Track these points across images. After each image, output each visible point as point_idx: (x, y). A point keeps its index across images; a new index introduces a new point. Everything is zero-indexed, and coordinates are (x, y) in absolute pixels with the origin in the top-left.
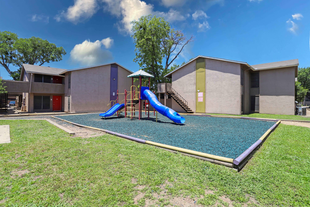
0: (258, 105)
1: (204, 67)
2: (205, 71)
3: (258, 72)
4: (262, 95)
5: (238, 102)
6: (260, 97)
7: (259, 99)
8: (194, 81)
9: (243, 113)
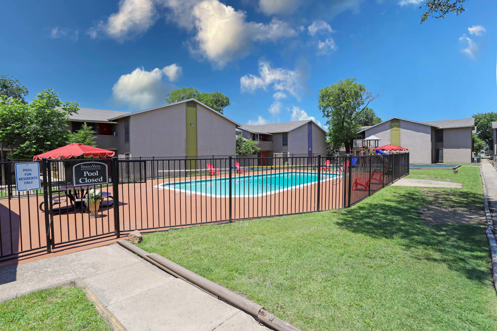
0: (442, 156)
1: (399, 127)
2: (400, 130)
3: (442, 130)
4: (445, 148)
5: (429, 154)
6: (444, 150)
7: (443, 151)
8: (388, 138)
9: (432, 163)
